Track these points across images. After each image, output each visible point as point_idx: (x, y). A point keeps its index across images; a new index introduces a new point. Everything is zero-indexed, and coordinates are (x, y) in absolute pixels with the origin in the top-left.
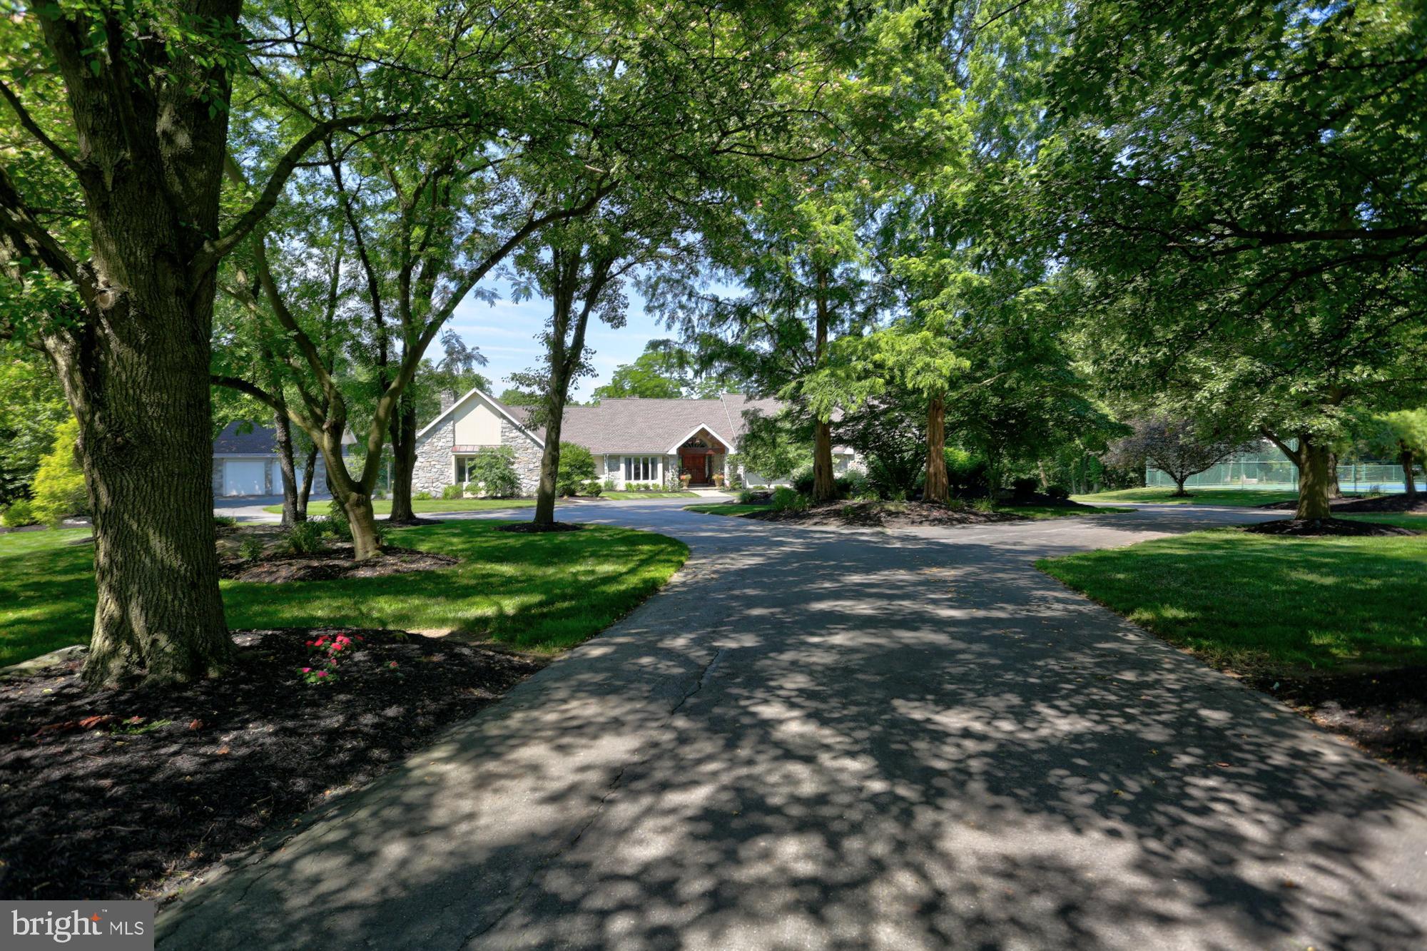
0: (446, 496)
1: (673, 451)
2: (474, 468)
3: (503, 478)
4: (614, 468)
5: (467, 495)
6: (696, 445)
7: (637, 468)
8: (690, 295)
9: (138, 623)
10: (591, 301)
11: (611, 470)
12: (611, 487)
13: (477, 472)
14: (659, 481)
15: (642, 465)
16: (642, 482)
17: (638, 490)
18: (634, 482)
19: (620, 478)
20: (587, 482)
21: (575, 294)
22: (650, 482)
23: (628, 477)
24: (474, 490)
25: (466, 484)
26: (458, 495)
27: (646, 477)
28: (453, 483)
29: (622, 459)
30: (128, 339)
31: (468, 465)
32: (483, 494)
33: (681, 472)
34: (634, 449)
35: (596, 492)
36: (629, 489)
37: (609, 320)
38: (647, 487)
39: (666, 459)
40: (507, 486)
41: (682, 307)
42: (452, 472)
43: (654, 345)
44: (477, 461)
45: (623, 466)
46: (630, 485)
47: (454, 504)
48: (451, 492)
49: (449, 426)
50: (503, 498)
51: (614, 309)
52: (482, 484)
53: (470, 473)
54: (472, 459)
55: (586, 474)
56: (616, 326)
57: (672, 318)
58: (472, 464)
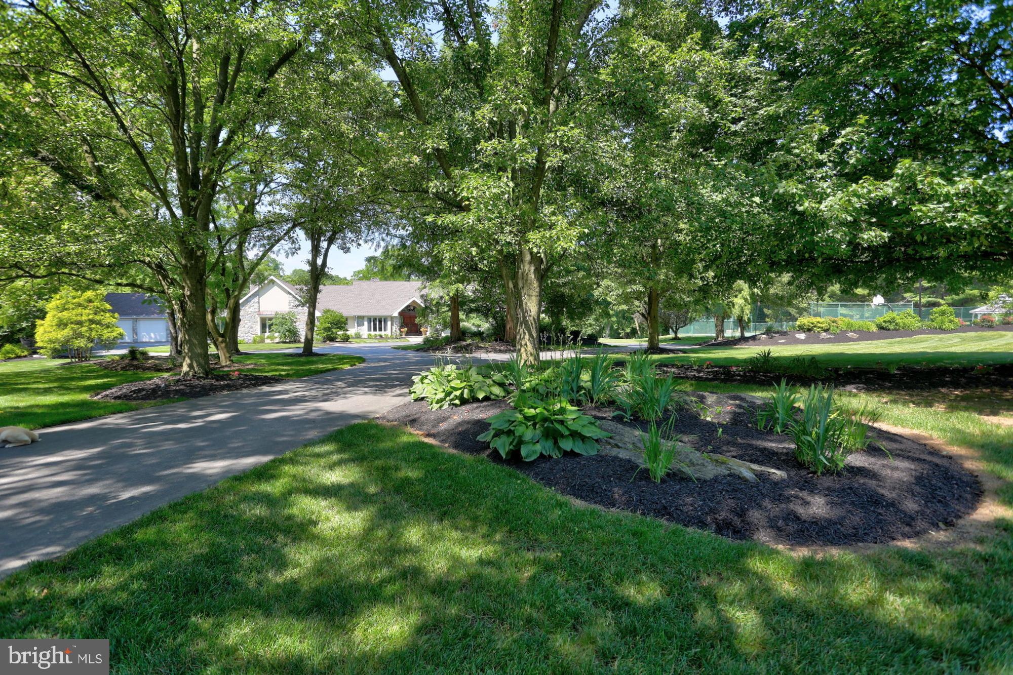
0: (254, 341)
1: (396, 314)
2: (272, 325)
3: (289, 331)
4: (360, 324)
5: (268, 341)
6: (410, 310)
7: (375, 325)
8: (387, 234)
9: (195, 365)
10: (331, 241)
11: (358, 325)
12: (358, 336)
13: (273, 327)
14: (388, 332)
15: (378, 322)
16: (378, 333)
17: (375, 337)
18: (373, 333)
19: (364, 330)
20: (340, 333)
21: (322, 238)
22: (383, 333)
23: (369, 329)
24: (272, 338)
25: (267, 334)
26: (262, 341)
27: (380, 330)
28: (259, 334)
29: (366, 319)
30: (191, 301)
31: (268, 323)
32: (278, 340)
33: (402, 327)
34: (373, 313)
35: (346, 339)
36: (370, 337)
37: (343, 249)
38: (381, 336)
39: (392, 318)
40: (292, 335)
41: (383, 240)
42: (258, 328)
43: (369, 260)
44: (273, 321)
45: (366, 323)
46: (370, 335)
47: (260, 346)
48: (257, 339)
49: (256, 299)
50: (290, 342)
51: (345, 244)
52: (277, 335)
53: (270, 328)
54: (270, 319)
55: (340, 328)
56: (346, 252)
57: (378, 246)
58: (270, 322)
